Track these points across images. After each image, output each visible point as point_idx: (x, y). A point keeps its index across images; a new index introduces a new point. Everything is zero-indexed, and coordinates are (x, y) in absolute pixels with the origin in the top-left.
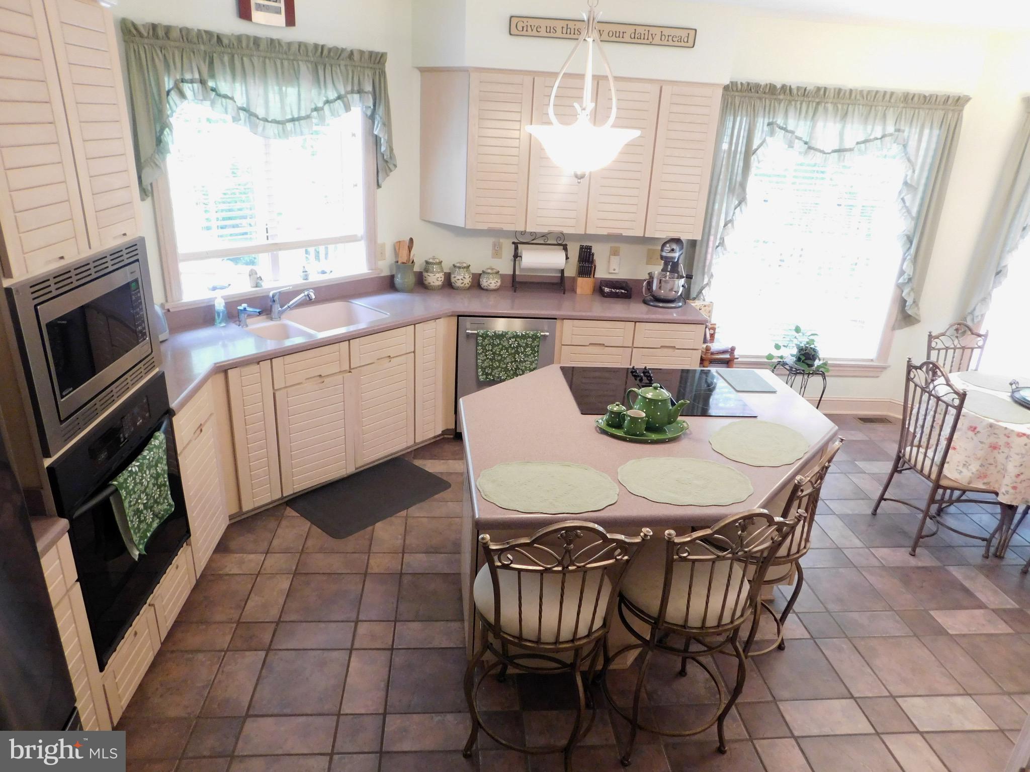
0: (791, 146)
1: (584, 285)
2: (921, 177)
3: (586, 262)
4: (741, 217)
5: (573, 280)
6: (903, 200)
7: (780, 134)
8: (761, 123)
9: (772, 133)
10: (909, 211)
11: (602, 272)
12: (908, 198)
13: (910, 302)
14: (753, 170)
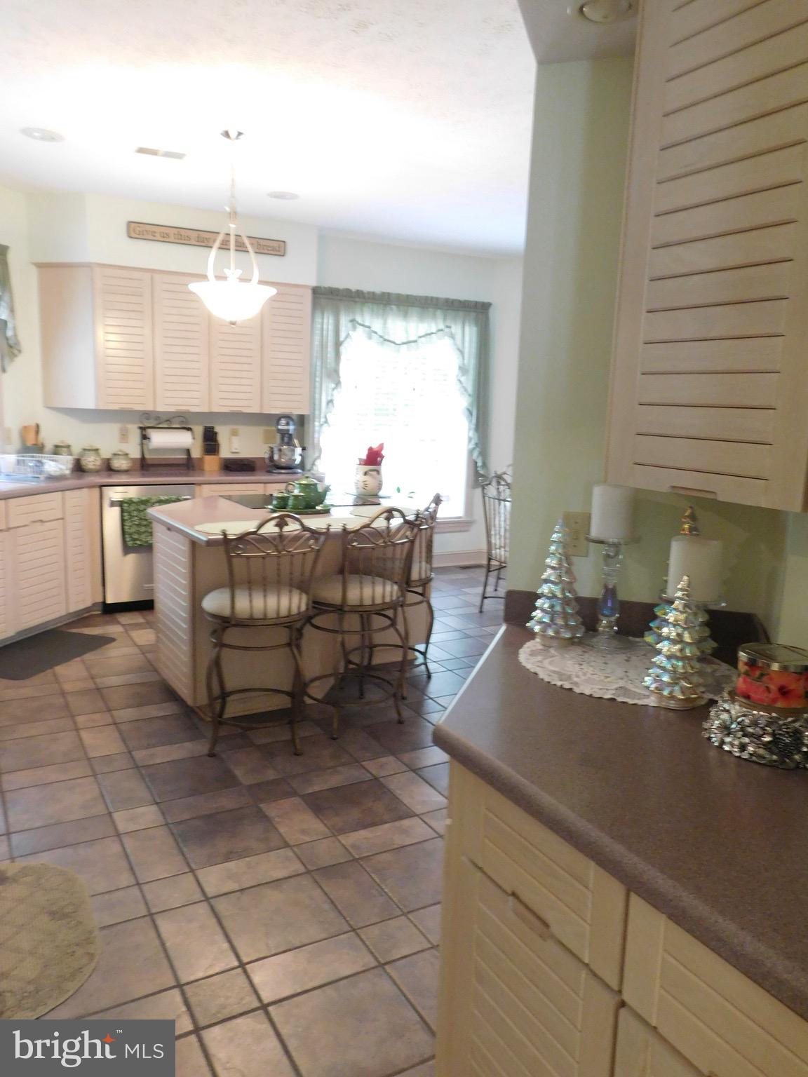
0: (370, 338)
1: (211, 462)
2: (471, 362)
3: (210, 441)
4: (338, 396)
5: (201, 460)
6: (460, 381)
7: (360, 329)
8: (344, 320)
9: (354, 328)
10: (466, 390)
11: (225, 453)
12: (463, 379)
13: (480, 464)
14: (343, 357)
